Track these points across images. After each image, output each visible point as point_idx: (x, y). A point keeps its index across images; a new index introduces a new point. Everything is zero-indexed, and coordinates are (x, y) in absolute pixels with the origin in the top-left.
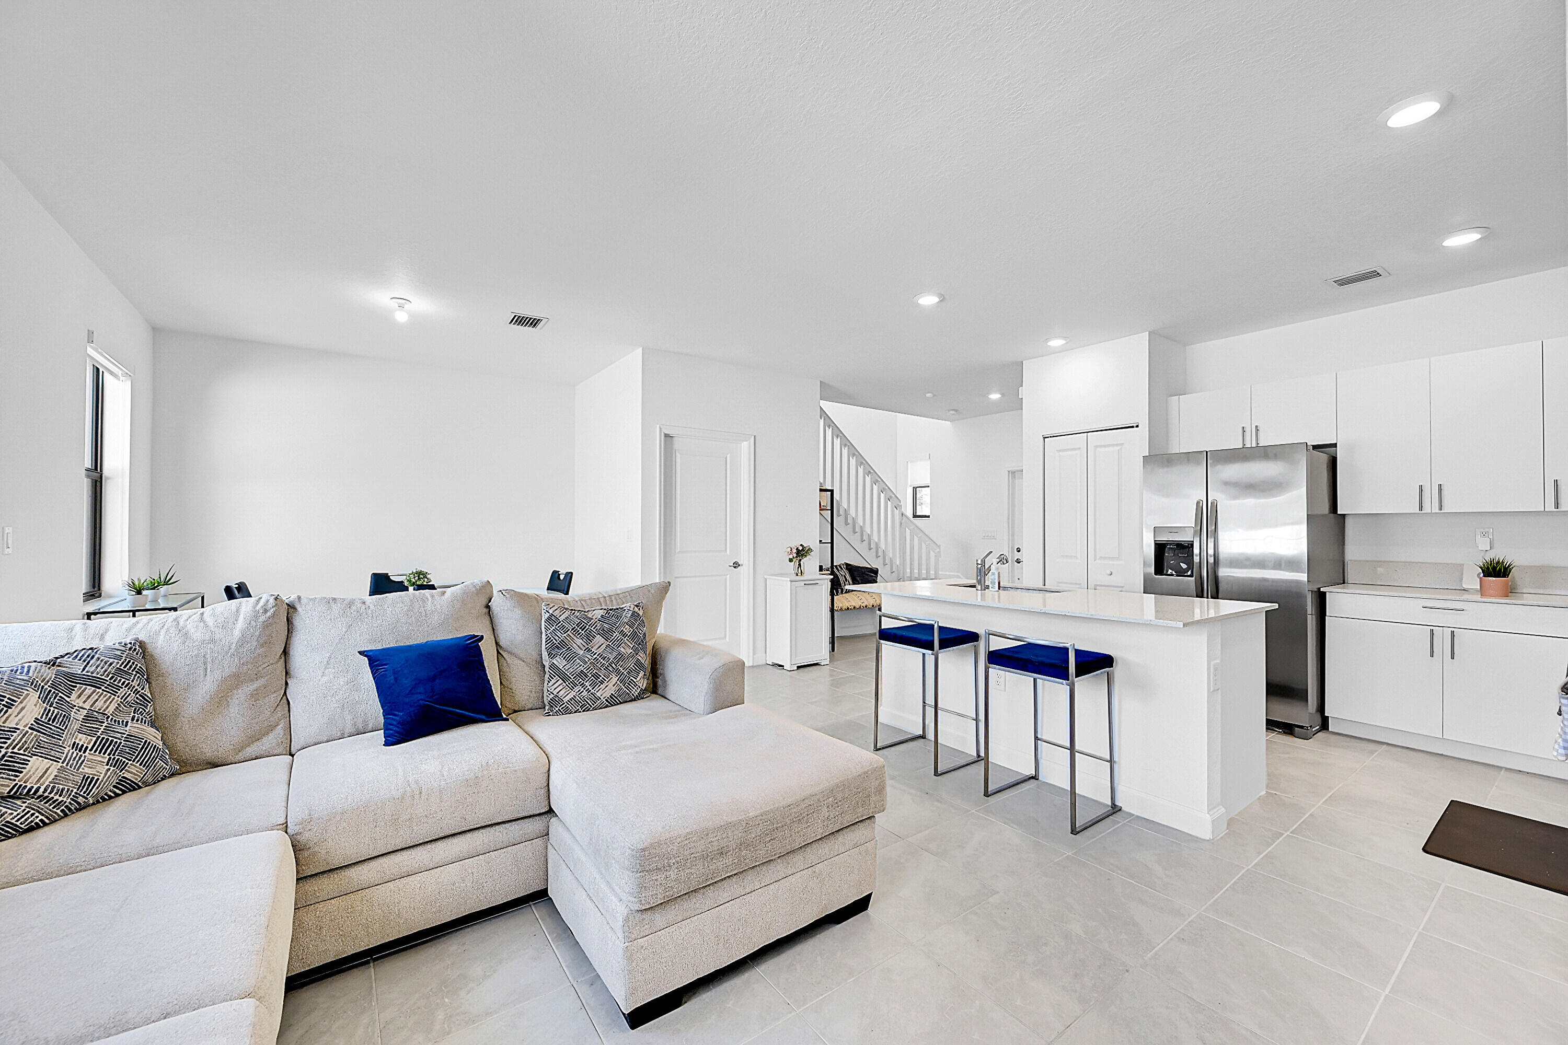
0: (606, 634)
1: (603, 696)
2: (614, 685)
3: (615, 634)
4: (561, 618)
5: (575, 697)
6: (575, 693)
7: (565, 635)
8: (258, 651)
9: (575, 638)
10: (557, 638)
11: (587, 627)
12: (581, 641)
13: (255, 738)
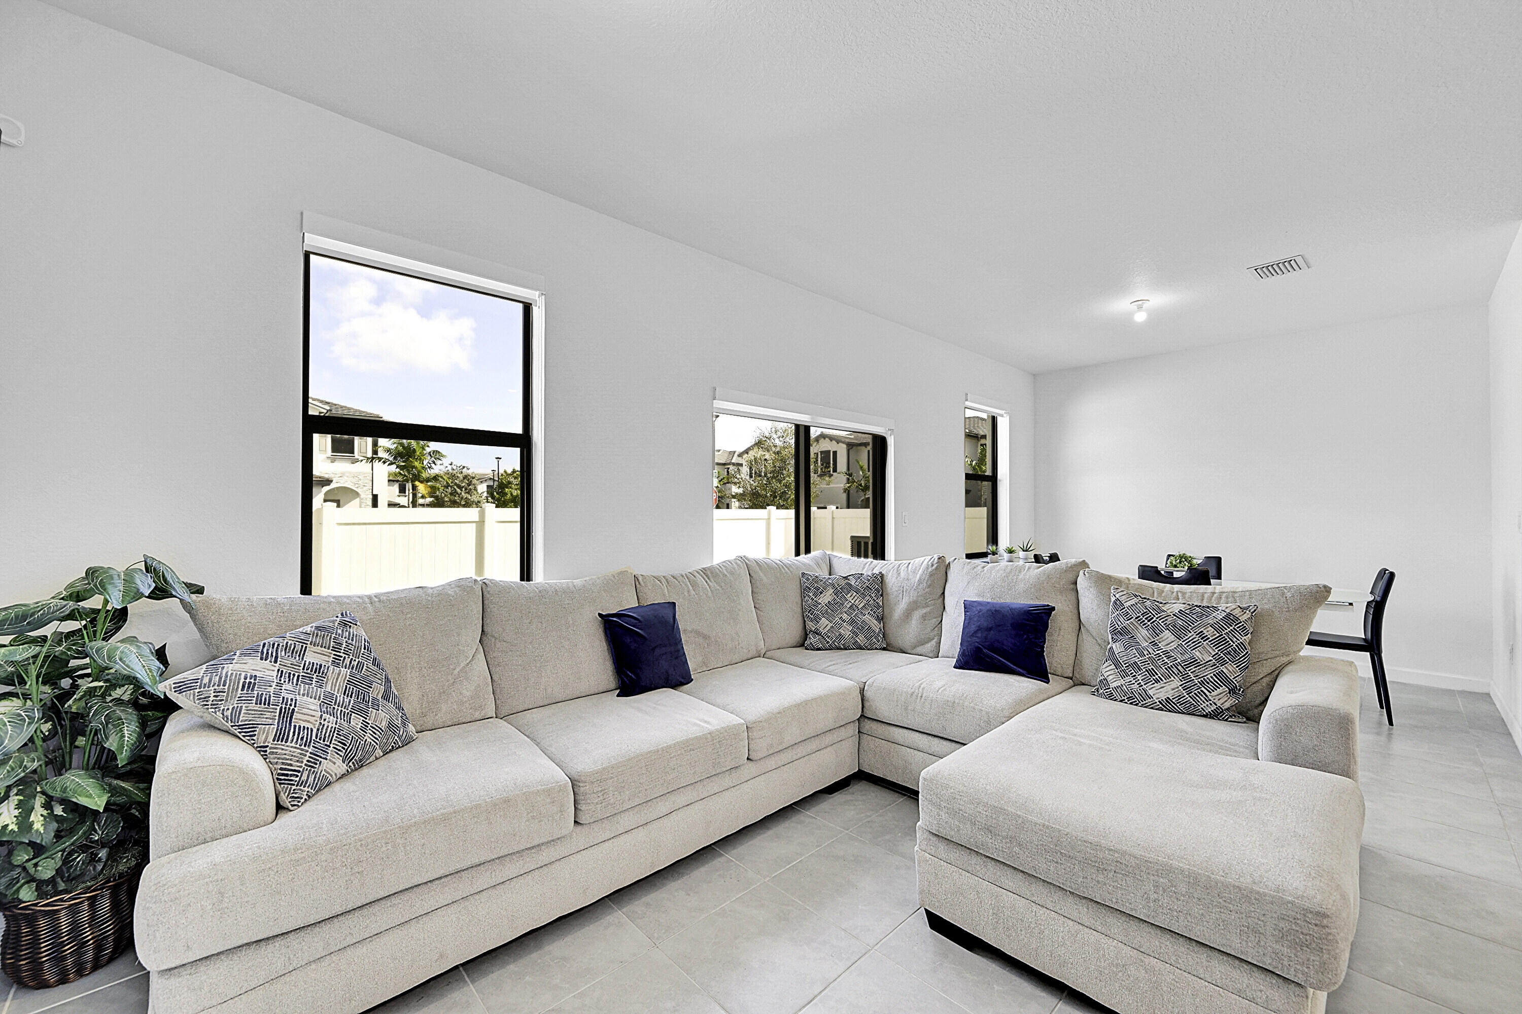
0: (1179, 632)
1: (1157, 696)
2: (1173, 689)
3: (1190, 634)
4: (1127, 604)
5: (1122, 686)
6: (1124, 682)
7: (1128, 622)
8: (927, 590)
9: (1140, 628)
10: (1119, 623)
11: (1155, 619)
12: (1146, 632)
13: (922, 643)
